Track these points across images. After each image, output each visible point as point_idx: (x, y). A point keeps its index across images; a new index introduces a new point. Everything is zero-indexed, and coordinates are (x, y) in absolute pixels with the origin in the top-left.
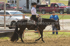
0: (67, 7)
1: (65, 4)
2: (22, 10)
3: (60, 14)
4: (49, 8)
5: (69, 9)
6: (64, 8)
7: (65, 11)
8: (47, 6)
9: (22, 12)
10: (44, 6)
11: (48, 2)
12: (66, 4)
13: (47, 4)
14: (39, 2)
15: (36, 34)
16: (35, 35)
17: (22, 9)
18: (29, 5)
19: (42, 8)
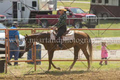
0: (87, 16)
1: (84, 9)
2: (5, 21)
3: (75, 27)
4: (55, 16)
5: (91, 18)
6: (81, 17)
7: (83, 23)
8: (51, 12)
9: (4, 24)
10: (45, 13)
11: (52, 6)
12: (87, 9)
13: (50, 9)
14: (36, 6)
15: (30, 65)
16: (28, 67)
17: (5, 18)
18: (16, 11)
19: (40, 17)
